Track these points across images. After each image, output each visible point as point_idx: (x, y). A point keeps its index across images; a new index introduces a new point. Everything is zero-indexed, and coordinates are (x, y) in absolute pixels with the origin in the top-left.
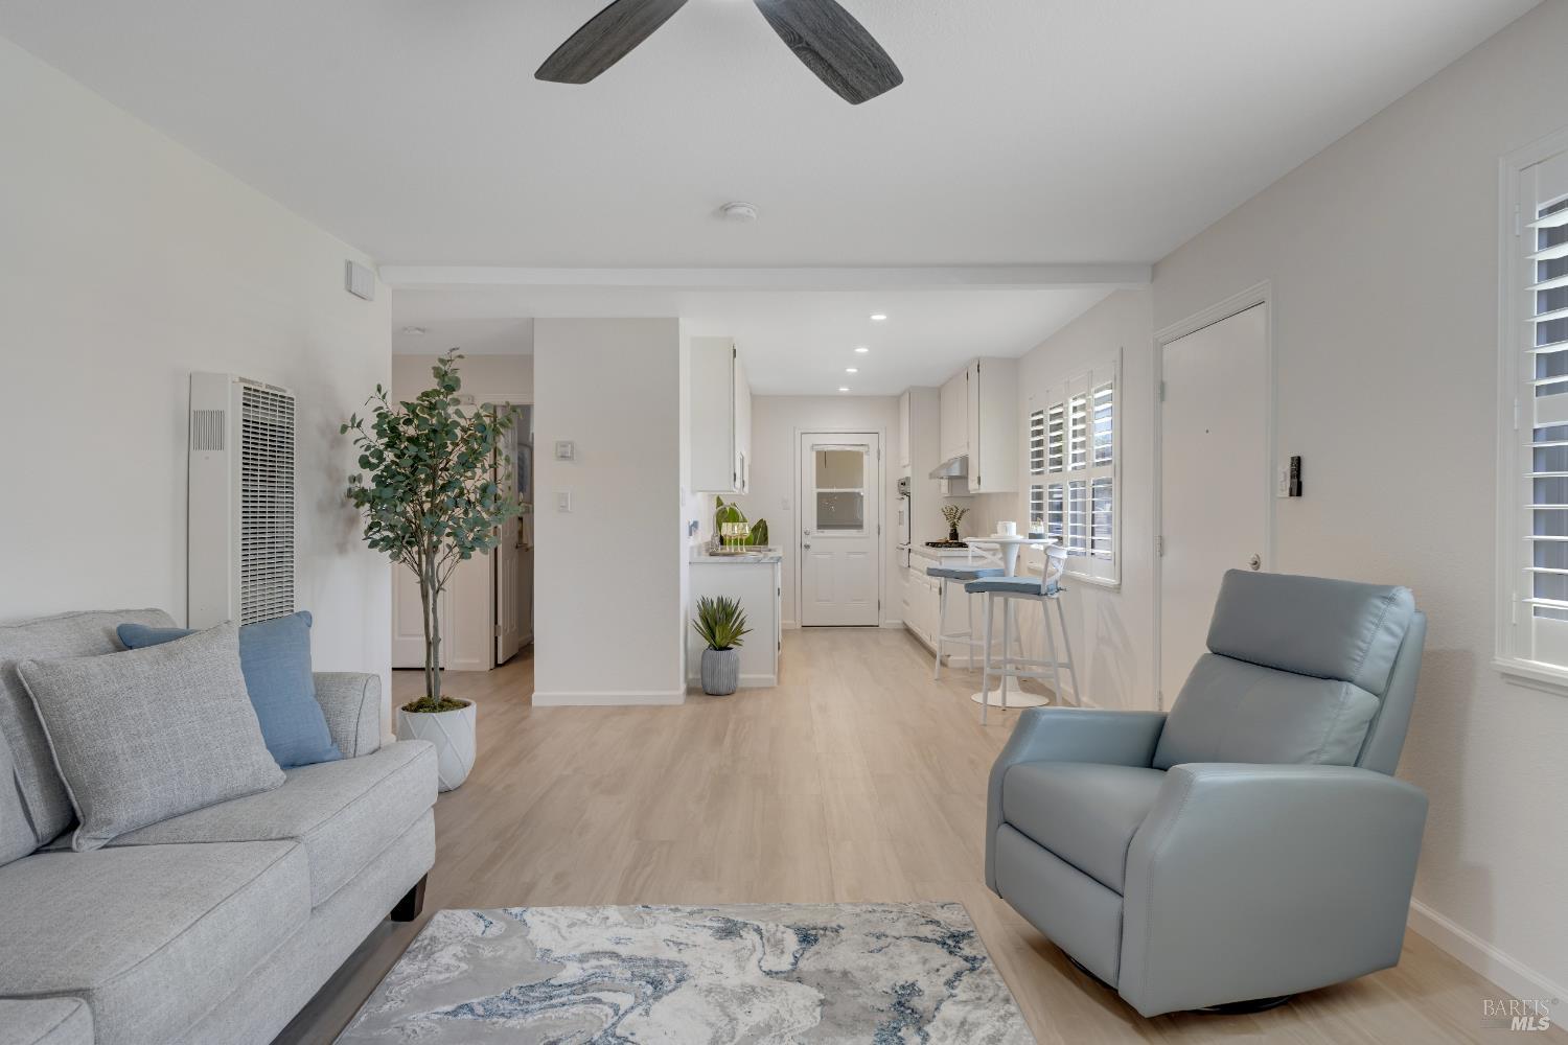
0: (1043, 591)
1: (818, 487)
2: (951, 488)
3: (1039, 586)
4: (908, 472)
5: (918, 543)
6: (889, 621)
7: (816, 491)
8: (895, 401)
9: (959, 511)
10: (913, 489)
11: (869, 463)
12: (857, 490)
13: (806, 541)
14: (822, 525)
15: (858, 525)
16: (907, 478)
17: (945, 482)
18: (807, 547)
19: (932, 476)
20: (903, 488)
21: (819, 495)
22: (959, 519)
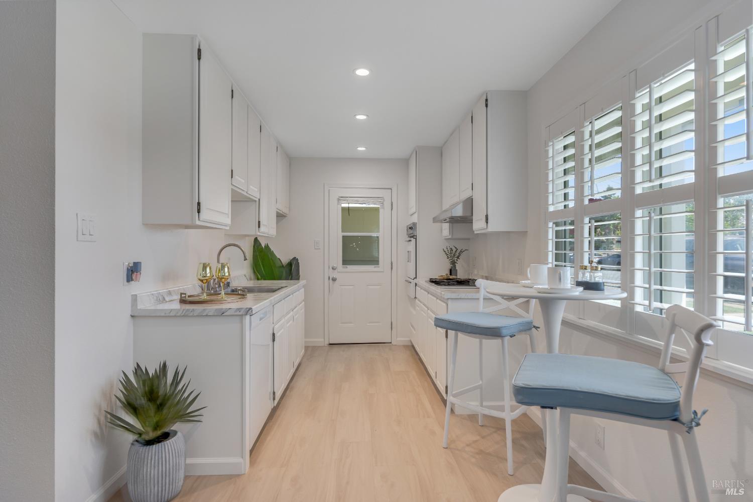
0: (685, 417)
1: (343, 231)
2: (451, 231)
3: (675, 406)
4: (415, 219)
5: (423, 280)
6: (399, 340)
7: (341, 234)
8: (404, 163)
9: (458, 252)
10: (419, 232)
11: (384, 217)
12: (374, 235)
13: (334, 275)
14: (346, 262)
15: (375, 261)
16: (415, 224)
17: (446, 226)
18: (334, 280)
19: (435, 220)
20: (411, 231)
21: (344, 237)
22: (458, 257)
